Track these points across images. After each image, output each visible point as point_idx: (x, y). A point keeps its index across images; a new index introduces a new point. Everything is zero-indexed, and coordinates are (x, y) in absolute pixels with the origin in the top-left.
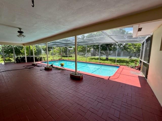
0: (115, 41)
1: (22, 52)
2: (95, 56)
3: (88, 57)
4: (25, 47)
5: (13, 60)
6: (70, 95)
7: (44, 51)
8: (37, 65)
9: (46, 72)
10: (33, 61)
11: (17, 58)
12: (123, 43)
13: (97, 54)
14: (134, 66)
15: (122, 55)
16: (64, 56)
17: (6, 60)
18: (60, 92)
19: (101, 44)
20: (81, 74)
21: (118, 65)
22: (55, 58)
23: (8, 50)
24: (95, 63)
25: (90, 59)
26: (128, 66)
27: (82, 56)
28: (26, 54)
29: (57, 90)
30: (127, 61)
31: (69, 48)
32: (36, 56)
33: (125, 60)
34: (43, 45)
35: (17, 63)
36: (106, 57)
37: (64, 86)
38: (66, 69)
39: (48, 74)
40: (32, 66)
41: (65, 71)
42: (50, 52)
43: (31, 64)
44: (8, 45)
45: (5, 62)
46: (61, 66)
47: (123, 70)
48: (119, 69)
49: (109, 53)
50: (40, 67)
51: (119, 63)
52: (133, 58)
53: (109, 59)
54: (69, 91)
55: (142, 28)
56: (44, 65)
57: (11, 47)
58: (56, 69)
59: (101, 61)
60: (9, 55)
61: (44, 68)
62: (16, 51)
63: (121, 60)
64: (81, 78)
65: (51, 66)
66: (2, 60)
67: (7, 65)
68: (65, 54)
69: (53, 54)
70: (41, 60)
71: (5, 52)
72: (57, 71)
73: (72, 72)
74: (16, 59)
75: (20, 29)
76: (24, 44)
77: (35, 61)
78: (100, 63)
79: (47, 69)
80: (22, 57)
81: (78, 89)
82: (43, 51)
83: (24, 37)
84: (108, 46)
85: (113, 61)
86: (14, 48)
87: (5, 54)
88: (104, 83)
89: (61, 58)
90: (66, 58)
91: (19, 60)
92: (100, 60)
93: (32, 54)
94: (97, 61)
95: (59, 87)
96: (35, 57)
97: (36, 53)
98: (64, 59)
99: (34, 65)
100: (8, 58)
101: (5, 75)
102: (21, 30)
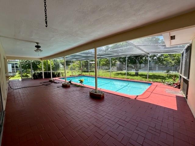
0: (144, 52)
1: (39, 67)
2: (122, 70)
3: (113, 72)
4: (42, 61)
5: (30, 76)
6: (88, 115)
7: (63, 66)
8: (54, 81)
9: (64, 90)
10: (50, 77)
11: (35, 73)
12: (157, 54)
13: (124, 68)
14: (172, 83)
15: (157, 69)
16: (85, 72)
17: (23, 76)
18: (76, 112)
19: (128, 56)
20: (102, 92)
21: (150, 81)
22: (74, 74)
23: (26, 66)
24: (121, 79)
25: (115, 74)
26: (163, 83)
27: (107, 71)
28: (43, 69)
29: (74, 109)
30: (163, 77)
31: (91, 61)
32: (54, 72)
33: (160, 75)
34: (61, 59)
35: (34, 79)
36: (135, 72)
37: (82, 105)
38: (86, 86)
39: (66, 92)
40: (49, 83)
41: (84, 88)
42: (70, 66)
43: (48, 81)
44: (26, 60)
45: (23, 78)
46: (80, 83)
47: (156, 88)
48: (151, 86)
49: (139, 66)
50: (57, 84)
51: (152, 79)
52: (172, 73)
53: (139, 74)
54: (86, 112)
55: (175, 36)
56: (62, 82)
57: (29, 62)
58: (74, 86)
59: (129, 77)
60: (26, 70)
61: (61, 85)
62: (34, 66)
63: (155, 75)
64: (101, 96)
65: (69, 82)
66: (19, 76)
67: (25, 81)
68: (86, 69)
69: (73, 69)
70: (58, 75)
71: (22, 67)
72: (75, 88)
73: (92, 90)
74: (33, 75)
75: (37, 43)
76: (41, 59)
77: (53, 77)
78: (127, 80)
79: (65, 86)
80: (39, 73)
81: (97, 110)
82: (61, 66)
83: (41, 52)
84: (137, 59)
85: (144, 77)
86: (32, 63)
87: (23, 70)
88: (130, 104)
89: (81, 73)
90: (87, 73)
91: (36, 76)
92: (127, 76)
93: (49, 69)
94: (124, 76)
95: (77, 106)
96: (52, 73)
97: (54, 68)
98: (84, 74)
99: (51, 81)
100: (25, 74)
101: (21, 91)
102: (39, 45)
